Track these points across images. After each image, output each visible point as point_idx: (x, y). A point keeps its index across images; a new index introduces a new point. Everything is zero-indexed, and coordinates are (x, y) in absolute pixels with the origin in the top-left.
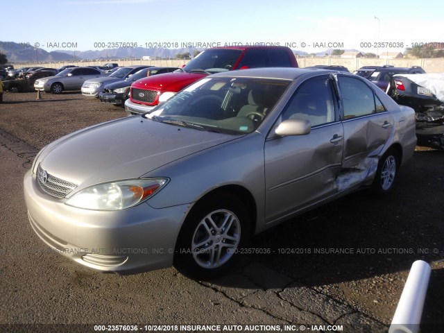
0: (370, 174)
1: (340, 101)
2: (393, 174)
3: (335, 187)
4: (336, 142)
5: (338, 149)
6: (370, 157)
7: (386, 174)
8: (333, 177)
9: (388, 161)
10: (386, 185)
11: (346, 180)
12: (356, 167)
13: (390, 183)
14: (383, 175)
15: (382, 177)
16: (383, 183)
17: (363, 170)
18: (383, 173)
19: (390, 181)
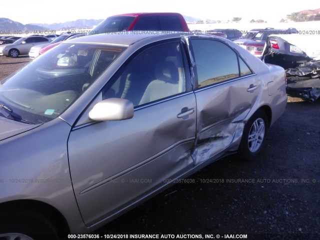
0: (234, 141)
1: (192, 69)
2: (262, 135)
3: (191, 161)
4: (187, 116)
5: (190, 123)
6: (235, 122)
7: (254, 137)
8: (187, 152)
9: (255, 124)
10: (254, 148)
11: (205, 151)
12: (218, 135)
13: (259, 145)
14: (250, 138)
15: (249, 141)
16: (250, 146)
17: (227, 137)
18: (250, 136)
19: (258, 142)
